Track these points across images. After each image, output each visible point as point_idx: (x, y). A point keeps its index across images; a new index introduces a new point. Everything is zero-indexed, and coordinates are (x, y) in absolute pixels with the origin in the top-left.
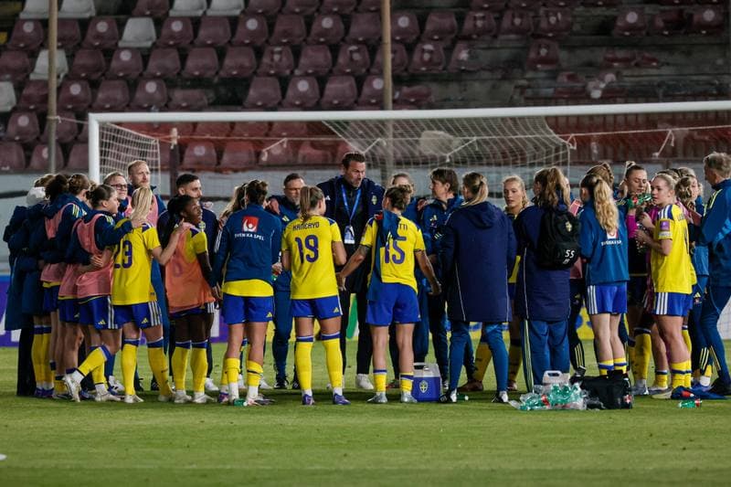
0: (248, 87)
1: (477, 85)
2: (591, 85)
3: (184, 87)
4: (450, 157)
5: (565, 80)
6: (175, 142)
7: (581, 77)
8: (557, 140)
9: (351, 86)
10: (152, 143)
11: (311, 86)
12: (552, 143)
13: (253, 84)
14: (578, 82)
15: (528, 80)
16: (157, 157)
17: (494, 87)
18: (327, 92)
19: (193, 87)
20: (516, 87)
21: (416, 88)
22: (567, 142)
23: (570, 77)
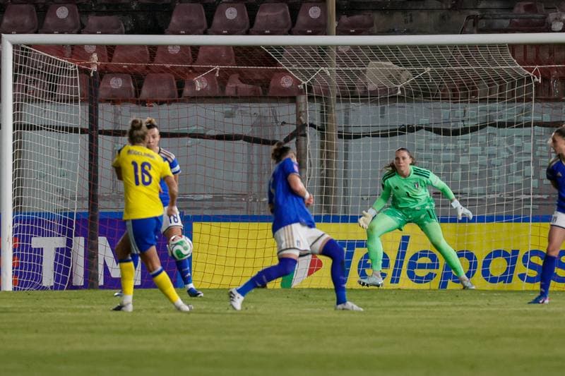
0: (170, 13)
1: (424, 15)
2: (552, 16)
3: (99, 13)
4: (401, 89)
5: (522, 11)
6: (94, 68)
7: (541, 7)
8: (520, 71)
9: (285, 14)
10: (71, 68)
11: (240, 13)
12: (516, 75)
13: (176, 11)
14: (536, 12)
15: (482, 10)
16: (76, 84)
17: (443, 17)
18: (258, 20)
19: (109, 13)
20: (469, 18)
21: (357, 17)
22: (531, 74)
23: (528, 8)
